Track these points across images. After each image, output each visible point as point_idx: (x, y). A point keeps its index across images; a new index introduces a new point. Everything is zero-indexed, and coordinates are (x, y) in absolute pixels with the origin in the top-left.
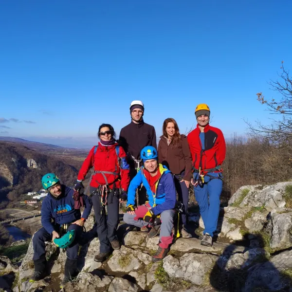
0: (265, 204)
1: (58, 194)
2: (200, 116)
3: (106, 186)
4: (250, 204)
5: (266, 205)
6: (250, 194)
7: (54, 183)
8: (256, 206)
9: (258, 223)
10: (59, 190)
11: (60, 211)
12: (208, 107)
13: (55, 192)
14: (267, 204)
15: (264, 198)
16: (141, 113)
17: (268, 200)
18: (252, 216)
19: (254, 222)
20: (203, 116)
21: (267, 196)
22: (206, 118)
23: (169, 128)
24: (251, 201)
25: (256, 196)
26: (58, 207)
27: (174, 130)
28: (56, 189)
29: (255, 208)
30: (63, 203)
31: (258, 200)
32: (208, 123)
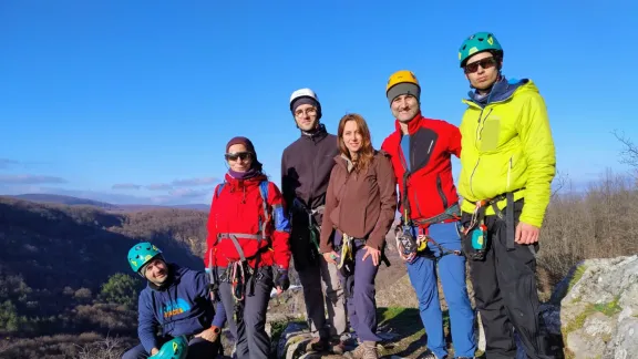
0: (619, 297)
1: (161, 279)
2: (397, 98)
3: (240, 263)
4: (584, 297)
5: (621, 300)
6: (588, 276)
7: (149, 257)
8: (599, 302)
9: (598, 340)
10: (161, 272)
11: (170, 311)
12: (414, 77)
13: (154, 276)
14: (624, 295)
15: (618, 282)
16: (313, 114)
17: (628, 288)
18: (585, 325)
19: (589, 337)
20: (403, 97)
21: (625, 280)
22: (411, 102)
23: (349, 133)
24: (589, 290)
25: (600, 279)
26: (164, 305)
27: (359, 137)
28: (155, 269)
29: (596, 305)
30: (173, 295)
31: (606, 288)
32: (419, 112)
